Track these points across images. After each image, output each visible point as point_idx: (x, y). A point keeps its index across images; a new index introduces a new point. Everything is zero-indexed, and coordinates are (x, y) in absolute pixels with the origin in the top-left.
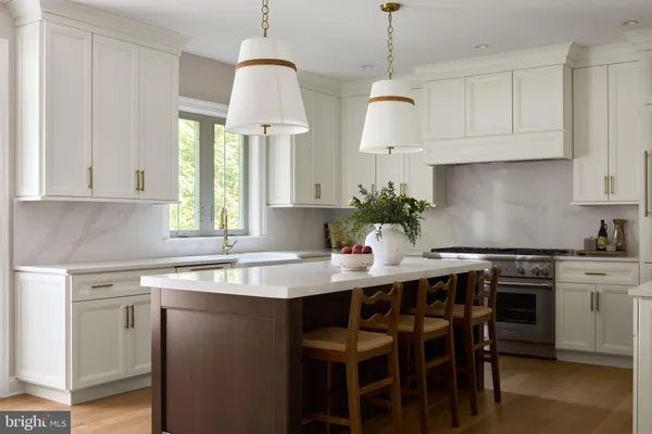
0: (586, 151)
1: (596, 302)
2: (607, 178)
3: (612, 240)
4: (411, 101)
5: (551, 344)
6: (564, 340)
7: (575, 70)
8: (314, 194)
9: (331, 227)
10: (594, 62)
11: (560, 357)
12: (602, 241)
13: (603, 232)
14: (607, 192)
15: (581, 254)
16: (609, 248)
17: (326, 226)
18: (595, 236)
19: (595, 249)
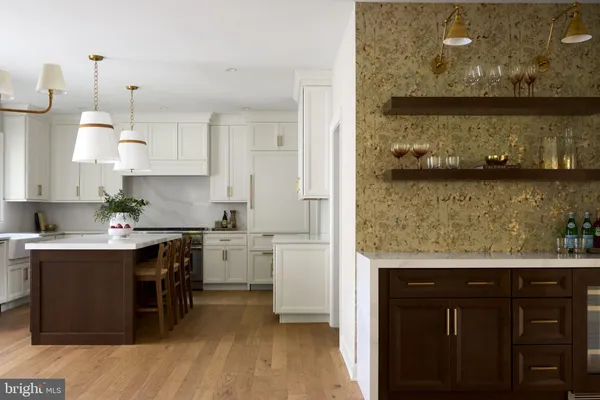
0: (217, 172)
1: (225, 255)
2: (229, 188)
3: (230, 221)
4: (145, 143)
5: (201, 281)
6: (208, 278)
7: (212, 126)
8: (37, 192)
9: (40, 215)
10: (222, 123)
11: (205, 288)
12: (224, 223)
13: (225, 217)
14: (229, 196)
15: (213, 230)
16: (229, 226)
17: (36, 215)
18: (221, 219)
19: (221, 227)
